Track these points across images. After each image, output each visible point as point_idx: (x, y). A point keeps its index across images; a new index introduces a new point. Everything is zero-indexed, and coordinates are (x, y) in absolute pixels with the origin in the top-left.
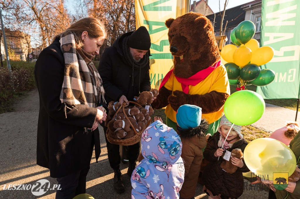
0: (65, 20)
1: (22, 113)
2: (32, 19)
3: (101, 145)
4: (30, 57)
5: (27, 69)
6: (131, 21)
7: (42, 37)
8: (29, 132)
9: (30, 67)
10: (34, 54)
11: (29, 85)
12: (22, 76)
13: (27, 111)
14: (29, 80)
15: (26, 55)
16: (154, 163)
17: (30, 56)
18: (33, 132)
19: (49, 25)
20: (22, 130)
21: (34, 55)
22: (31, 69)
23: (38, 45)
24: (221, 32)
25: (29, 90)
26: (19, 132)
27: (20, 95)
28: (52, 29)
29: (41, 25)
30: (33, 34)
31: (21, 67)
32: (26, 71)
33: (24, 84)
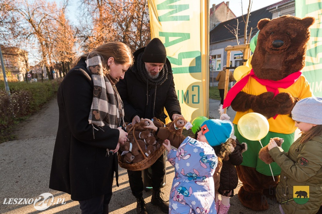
0: (67, 32)
1: (26, 141)
2: (30, 33)
3: (119, 172)
4: (29, 77)
5: (27, 91)
6: (144, 32)
7: (41, 53)
8: (36, 162)
9: (31, 88)
10: (33, 72)
11: (31, 108)
12: (22, 99)
13: (31, 139)
14: (30, 103)
15: (23, 74)
16: (194, 180)
17: (29, 75)
18: (41, 161)
19: (49, 39)
20: (27, 160)
21: (33, 74)
22: (32, 90)
23: (38, 62)
24: (246, 40)
25: (30, 114)
26: (25, 163)
27: (21, 120)
28: (52, 44)
29: (40, 39)
30: (32, 50)
31: (21, 88)
32: (27, 93)
33: (25, 108)
